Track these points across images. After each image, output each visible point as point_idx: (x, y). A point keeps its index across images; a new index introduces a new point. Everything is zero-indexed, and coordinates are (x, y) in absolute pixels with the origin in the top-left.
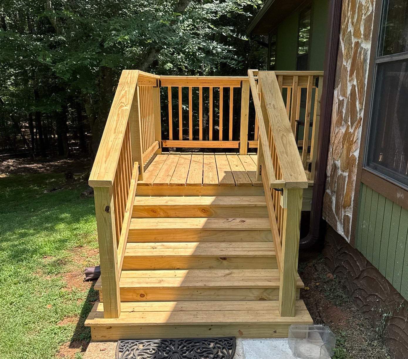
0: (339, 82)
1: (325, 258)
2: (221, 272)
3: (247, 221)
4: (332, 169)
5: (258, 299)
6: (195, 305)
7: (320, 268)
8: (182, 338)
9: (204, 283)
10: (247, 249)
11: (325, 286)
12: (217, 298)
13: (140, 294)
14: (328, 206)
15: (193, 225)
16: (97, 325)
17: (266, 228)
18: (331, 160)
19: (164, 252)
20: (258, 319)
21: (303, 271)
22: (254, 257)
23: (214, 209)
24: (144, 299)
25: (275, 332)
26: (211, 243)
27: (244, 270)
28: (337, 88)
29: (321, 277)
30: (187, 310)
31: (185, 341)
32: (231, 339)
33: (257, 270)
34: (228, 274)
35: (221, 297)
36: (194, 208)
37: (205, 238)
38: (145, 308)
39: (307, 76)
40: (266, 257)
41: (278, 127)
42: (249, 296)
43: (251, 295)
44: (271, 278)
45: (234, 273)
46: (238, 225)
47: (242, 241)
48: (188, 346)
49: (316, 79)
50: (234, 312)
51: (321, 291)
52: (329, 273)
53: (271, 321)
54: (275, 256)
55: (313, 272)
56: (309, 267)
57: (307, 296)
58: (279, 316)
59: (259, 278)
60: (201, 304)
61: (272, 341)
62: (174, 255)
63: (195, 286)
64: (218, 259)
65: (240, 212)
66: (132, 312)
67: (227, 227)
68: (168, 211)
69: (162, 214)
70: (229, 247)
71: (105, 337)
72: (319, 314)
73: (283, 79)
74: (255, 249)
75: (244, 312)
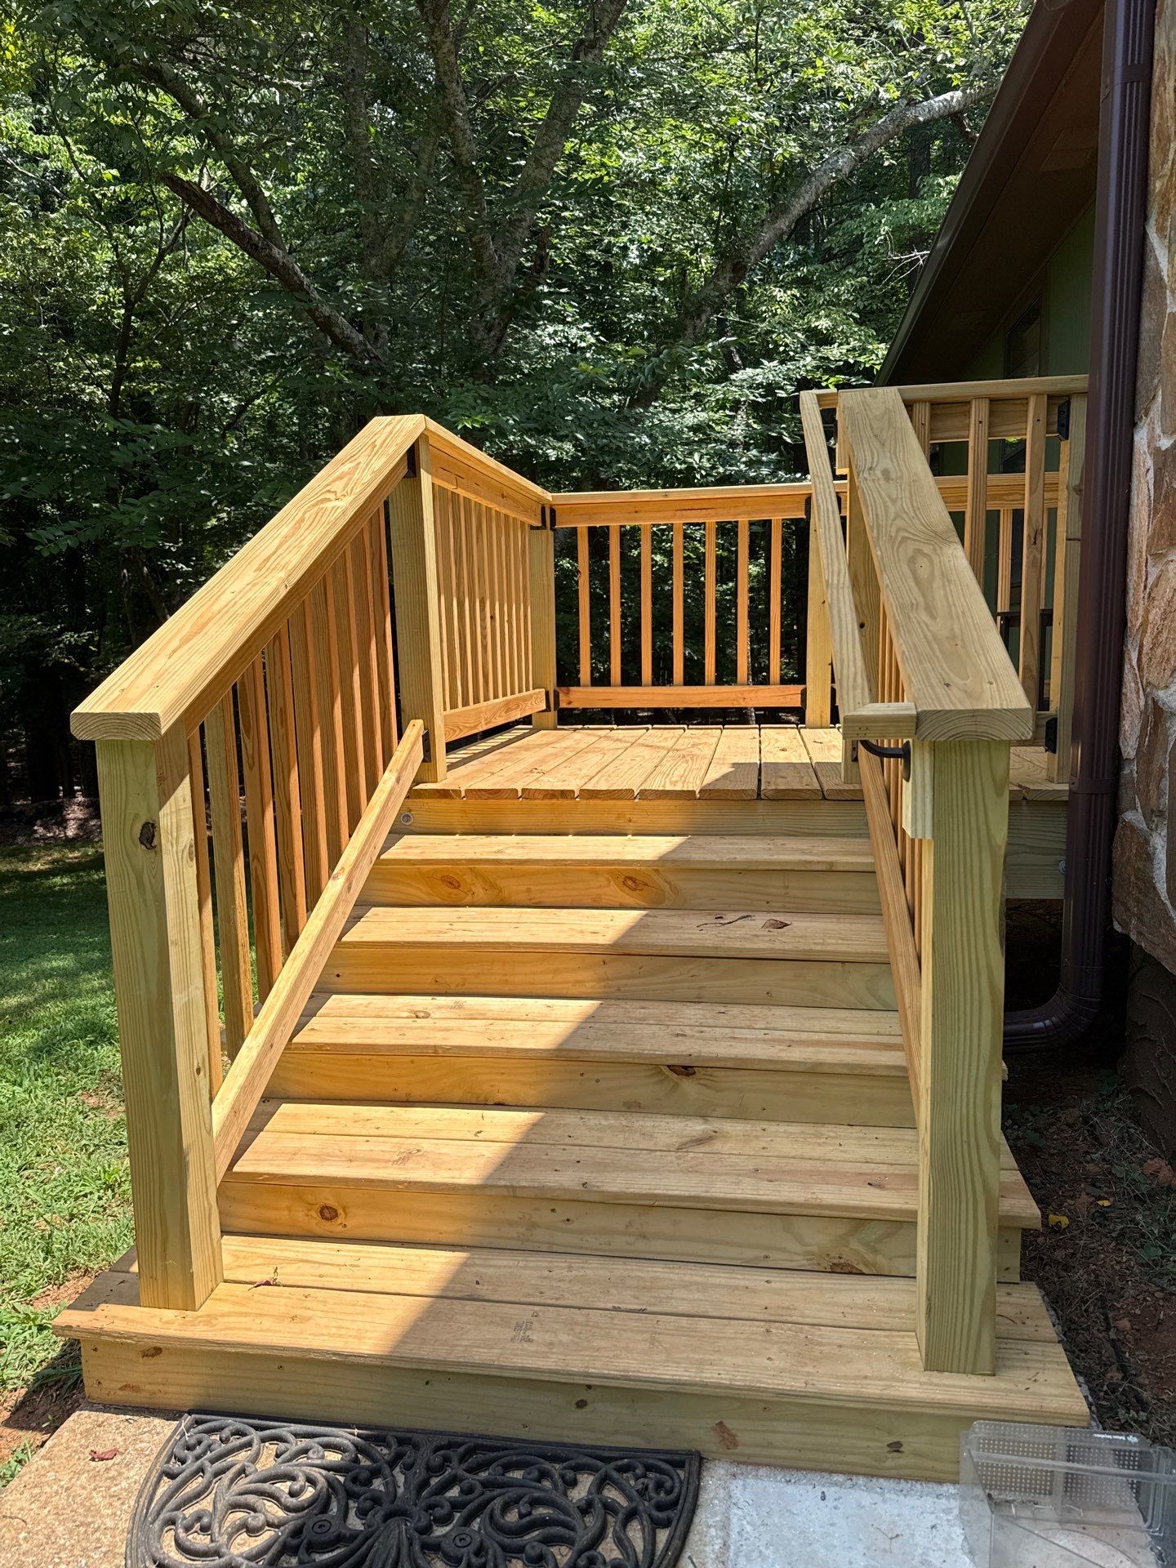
0: (1156, 388)
1: (1132, 1093)
2: (672, 1129)
3: (795, 924)
4: (1143, 729)
5: (826, 1264)
6: (536, 1273)
7: (1110, 1129)
8: (456, 1434)
9: (585, 1175)
10: (786, 1033)
11: (1139, 1217)
12: (641, 1245)
13: (318, 1207)
14: (1137, 878)
15: (582, 932)
16: (100, 1334)
17: (869, 950)
18: (1138, 693)
19: (447, 1034)
20: (809, 1374)
21: (1042, 1143)
22: (813, 1071)
23: (671, 878)
24: (334, 1227)
25: (896, 1447)
26: (643, 1004)
27: (772, 1127)
28: (1146, 415)
29: (1118, 1171)
30: (496, 1297)
31: (462, 1449)
32: (679, 1465)
33: (827, 1130)
34: (700, 1141)
35: (657, 1246)
36: (595, 873)
37: (624, 982)
38: (324, 1270)
39: (1023, 400)
40: (866, 1072)
41: (899, 530)
42: (784, 1250)
43: (792, 1245)
44: (884, 1169)
45: (725, 1136)
46: (756, 936)
47: (769, 1000)
48: (471, 1479)
49: (1060, 407)
50: (703, 1324)
51: (1122, 1234)
52: (1155, 1156)
53: (873, 1389)
54: (904, 1069)
55: (1085, 1147)
56: (1068, 1125)
57: (1059, 1255)
58: (913, 1365)
59: (829, 1166)
60: (565, 1272)
61: (877, 1498)
62: (482, 1044)
63: (542, 1189)
64: (660, 1072)
65: (773, 890)
66: (267, 1284)
67: (709, 943)
68: (501, 883)
69: (480, 893)
70: (711, 1022)
71: (134, 1388)
72: (1119, 1355)
73: (933, 416)
74: (823, 1036)
75: (748, 1327)
